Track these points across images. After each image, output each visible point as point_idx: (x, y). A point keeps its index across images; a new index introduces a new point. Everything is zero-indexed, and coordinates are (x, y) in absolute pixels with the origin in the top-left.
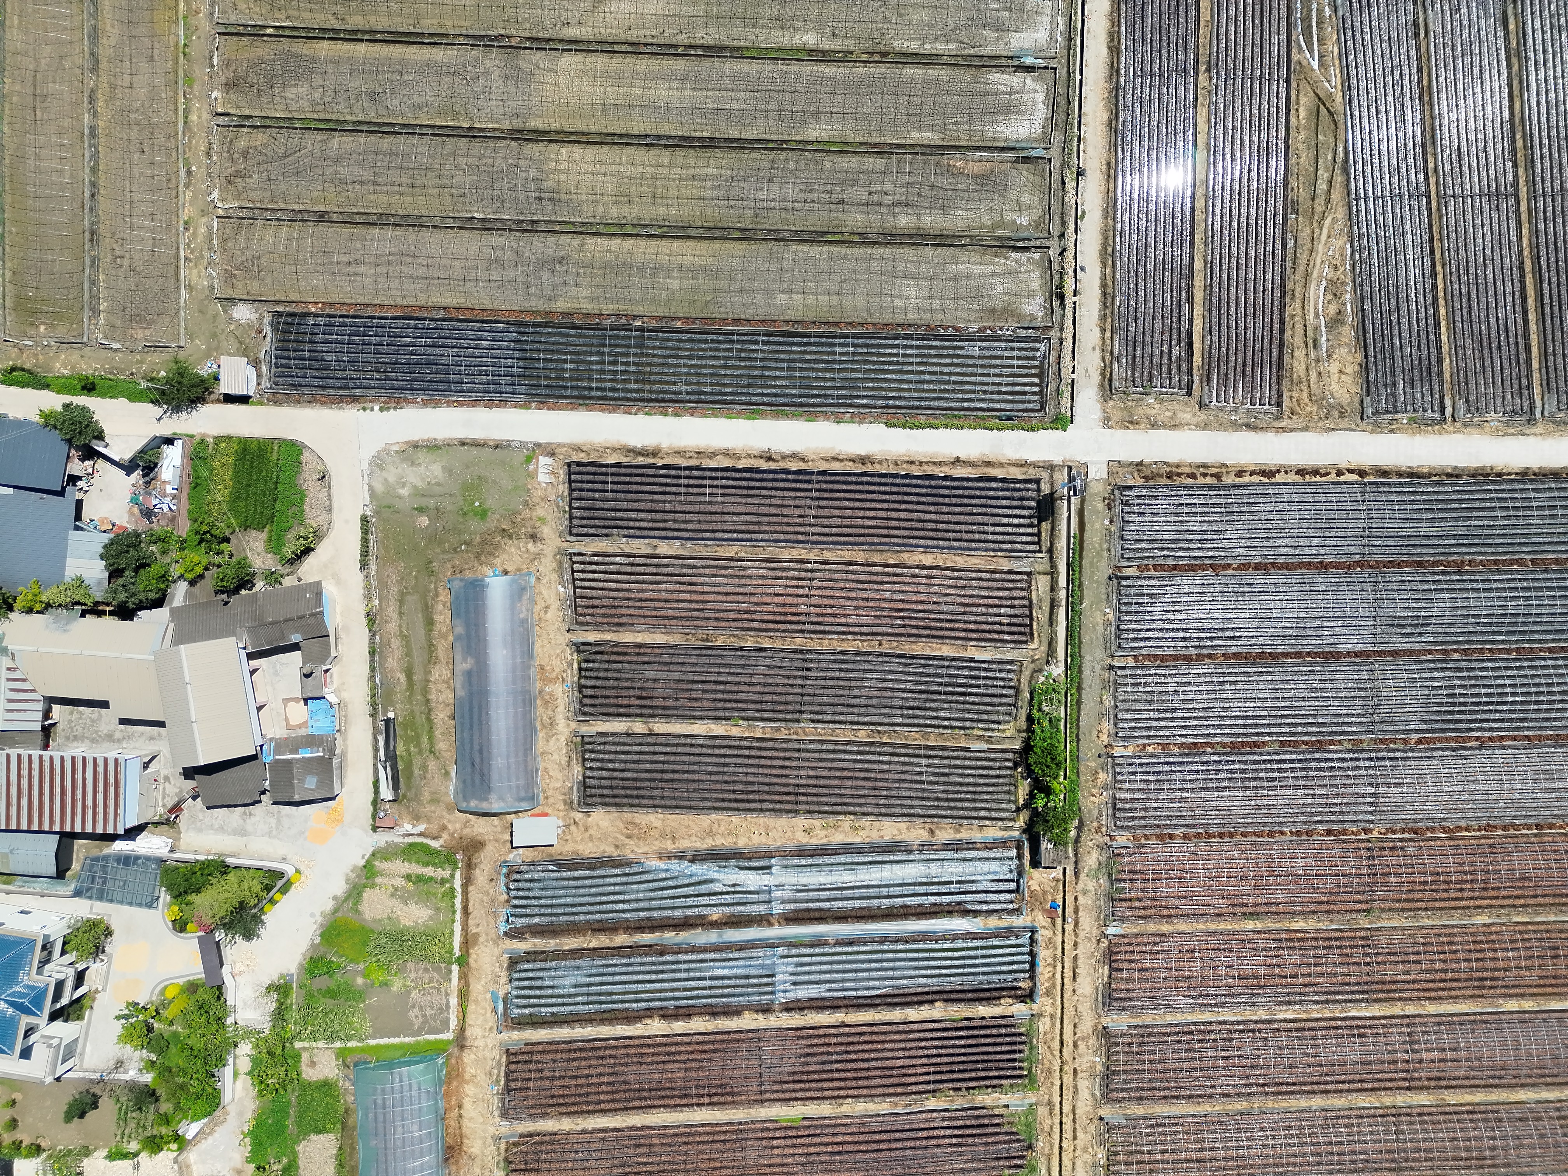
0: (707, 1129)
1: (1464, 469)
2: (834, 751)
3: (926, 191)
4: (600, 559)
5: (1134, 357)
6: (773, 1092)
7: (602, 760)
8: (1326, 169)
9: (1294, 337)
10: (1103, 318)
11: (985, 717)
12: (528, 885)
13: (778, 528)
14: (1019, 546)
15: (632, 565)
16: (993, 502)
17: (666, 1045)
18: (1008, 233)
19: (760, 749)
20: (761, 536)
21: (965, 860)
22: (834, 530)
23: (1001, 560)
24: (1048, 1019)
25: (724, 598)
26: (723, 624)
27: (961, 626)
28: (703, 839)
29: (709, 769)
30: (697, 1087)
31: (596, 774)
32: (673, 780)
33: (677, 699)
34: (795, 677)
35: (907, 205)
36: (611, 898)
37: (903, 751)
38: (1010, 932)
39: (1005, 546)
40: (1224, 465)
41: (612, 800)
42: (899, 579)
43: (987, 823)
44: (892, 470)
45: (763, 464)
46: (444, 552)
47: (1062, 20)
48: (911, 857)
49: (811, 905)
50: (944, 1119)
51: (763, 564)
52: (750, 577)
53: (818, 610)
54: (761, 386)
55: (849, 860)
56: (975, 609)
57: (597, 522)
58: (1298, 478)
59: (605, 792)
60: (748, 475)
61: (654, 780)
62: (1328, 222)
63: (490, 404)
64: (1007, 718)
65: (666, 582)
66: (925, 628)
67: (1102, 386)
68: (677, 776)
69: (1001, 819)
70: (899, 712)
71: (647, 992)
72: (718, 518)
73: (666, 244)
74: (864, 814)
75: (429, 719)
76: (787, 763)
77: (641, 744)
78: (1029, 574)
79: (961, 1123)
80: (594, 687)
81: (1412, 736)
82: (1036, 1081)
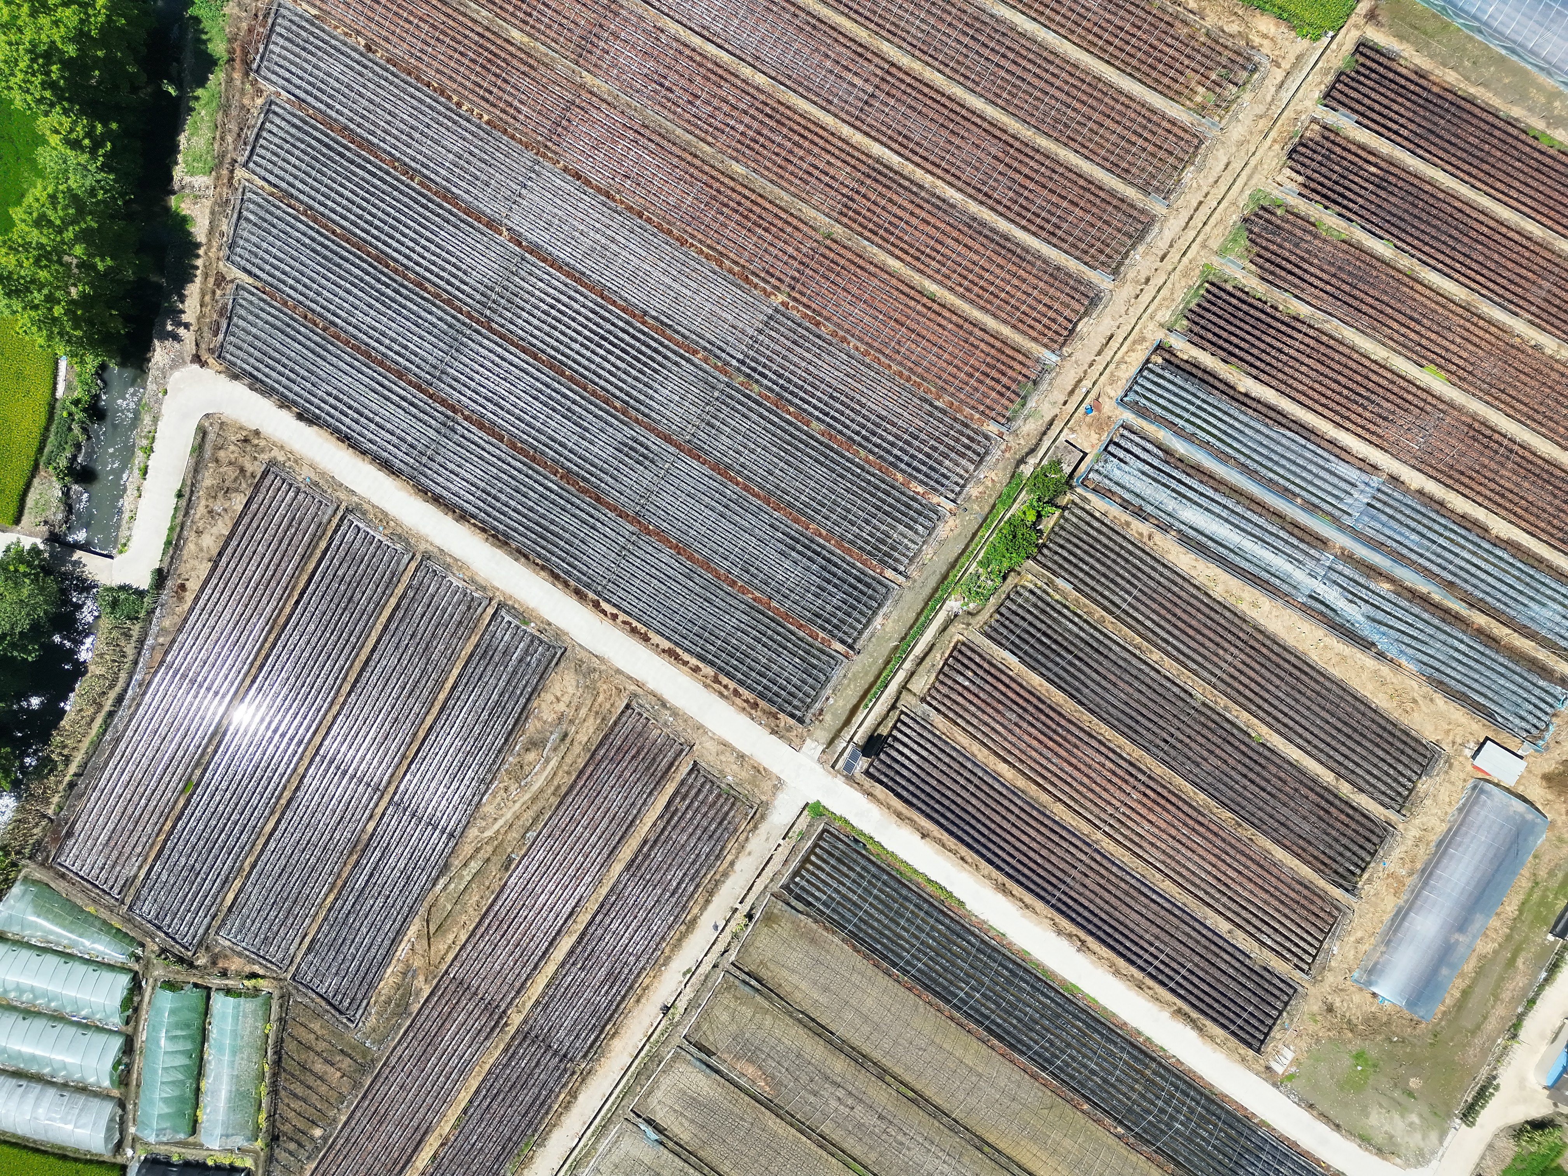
0: (1512, 413)
1: (510, 554)
2: (1188, 657)
3: (804, 1079)
4: (1285, 953)
5: (720, 823)
6: (1434, 406)
7: (1395, 780)
8: (462, 877)
9: (577, 756)
10: (725, 875)
11: (1040, 604)
12: (1530, 718)
13: (1113, 879)
14: (917, 728)
15: (1259, 929)
16: (914, 779)
17: (1500, 505)
18: (758, 998)
19: (1250, 700)
20: (1133, 881)
21: (1138, 496)
22: (1065, 845)
23: (940, 726)
24: (1157, 318)
25: (1200, 851)
26: (1214, 828)
27: (1010, 694)
28: (1352, 657)
29: (1307, 713)
30: (1496, 452)
31: (1408, 773)
32: (1345, 723)
33: (1296, 790)
34: (1181, 742)
35: (827, 1078)
36: (1465, 660)
37: (1129, 620)
38: (1142, 412)
39: (930, 736)
40: (706, 686)
41: (1409, 741)
42: (1037, 767)
43: (1097, 514)
44: (983, 864)
45: (1090, 940)
46: (1414, 1046)
47: (602, 1147)
48: (1182, 527)
49: (1296, 542)
50: (1303, 290)
51: (1146, 856)
52: (1164, 852)
53: (1124, 786)
54: (1049, 1008)
55: (1238, 559)
56: (989, 700)
57: (1266, 986)
58: (651, 634)
59: (1410, 752)
60: (1108, 940)
61: (1361, 734)
62: (489, 833)
63: (1293, 1145)
64: (1022, 591)
65: (1240, 895)
66: (1041, 711)
67: (763, 817)
68: (1340, 725)
69: (1083, 509)
70: (1111, 655)
71: (1486, 560)
72: (1159, 921)
74: (1198, 588)
75: (1521, 911)
76: (1237, 674)
77: (1353, 772)
78: (923, 700)
79: (1290, 277)
80: (1361, 847)
81: (696, 360)
82: (1203, 272)
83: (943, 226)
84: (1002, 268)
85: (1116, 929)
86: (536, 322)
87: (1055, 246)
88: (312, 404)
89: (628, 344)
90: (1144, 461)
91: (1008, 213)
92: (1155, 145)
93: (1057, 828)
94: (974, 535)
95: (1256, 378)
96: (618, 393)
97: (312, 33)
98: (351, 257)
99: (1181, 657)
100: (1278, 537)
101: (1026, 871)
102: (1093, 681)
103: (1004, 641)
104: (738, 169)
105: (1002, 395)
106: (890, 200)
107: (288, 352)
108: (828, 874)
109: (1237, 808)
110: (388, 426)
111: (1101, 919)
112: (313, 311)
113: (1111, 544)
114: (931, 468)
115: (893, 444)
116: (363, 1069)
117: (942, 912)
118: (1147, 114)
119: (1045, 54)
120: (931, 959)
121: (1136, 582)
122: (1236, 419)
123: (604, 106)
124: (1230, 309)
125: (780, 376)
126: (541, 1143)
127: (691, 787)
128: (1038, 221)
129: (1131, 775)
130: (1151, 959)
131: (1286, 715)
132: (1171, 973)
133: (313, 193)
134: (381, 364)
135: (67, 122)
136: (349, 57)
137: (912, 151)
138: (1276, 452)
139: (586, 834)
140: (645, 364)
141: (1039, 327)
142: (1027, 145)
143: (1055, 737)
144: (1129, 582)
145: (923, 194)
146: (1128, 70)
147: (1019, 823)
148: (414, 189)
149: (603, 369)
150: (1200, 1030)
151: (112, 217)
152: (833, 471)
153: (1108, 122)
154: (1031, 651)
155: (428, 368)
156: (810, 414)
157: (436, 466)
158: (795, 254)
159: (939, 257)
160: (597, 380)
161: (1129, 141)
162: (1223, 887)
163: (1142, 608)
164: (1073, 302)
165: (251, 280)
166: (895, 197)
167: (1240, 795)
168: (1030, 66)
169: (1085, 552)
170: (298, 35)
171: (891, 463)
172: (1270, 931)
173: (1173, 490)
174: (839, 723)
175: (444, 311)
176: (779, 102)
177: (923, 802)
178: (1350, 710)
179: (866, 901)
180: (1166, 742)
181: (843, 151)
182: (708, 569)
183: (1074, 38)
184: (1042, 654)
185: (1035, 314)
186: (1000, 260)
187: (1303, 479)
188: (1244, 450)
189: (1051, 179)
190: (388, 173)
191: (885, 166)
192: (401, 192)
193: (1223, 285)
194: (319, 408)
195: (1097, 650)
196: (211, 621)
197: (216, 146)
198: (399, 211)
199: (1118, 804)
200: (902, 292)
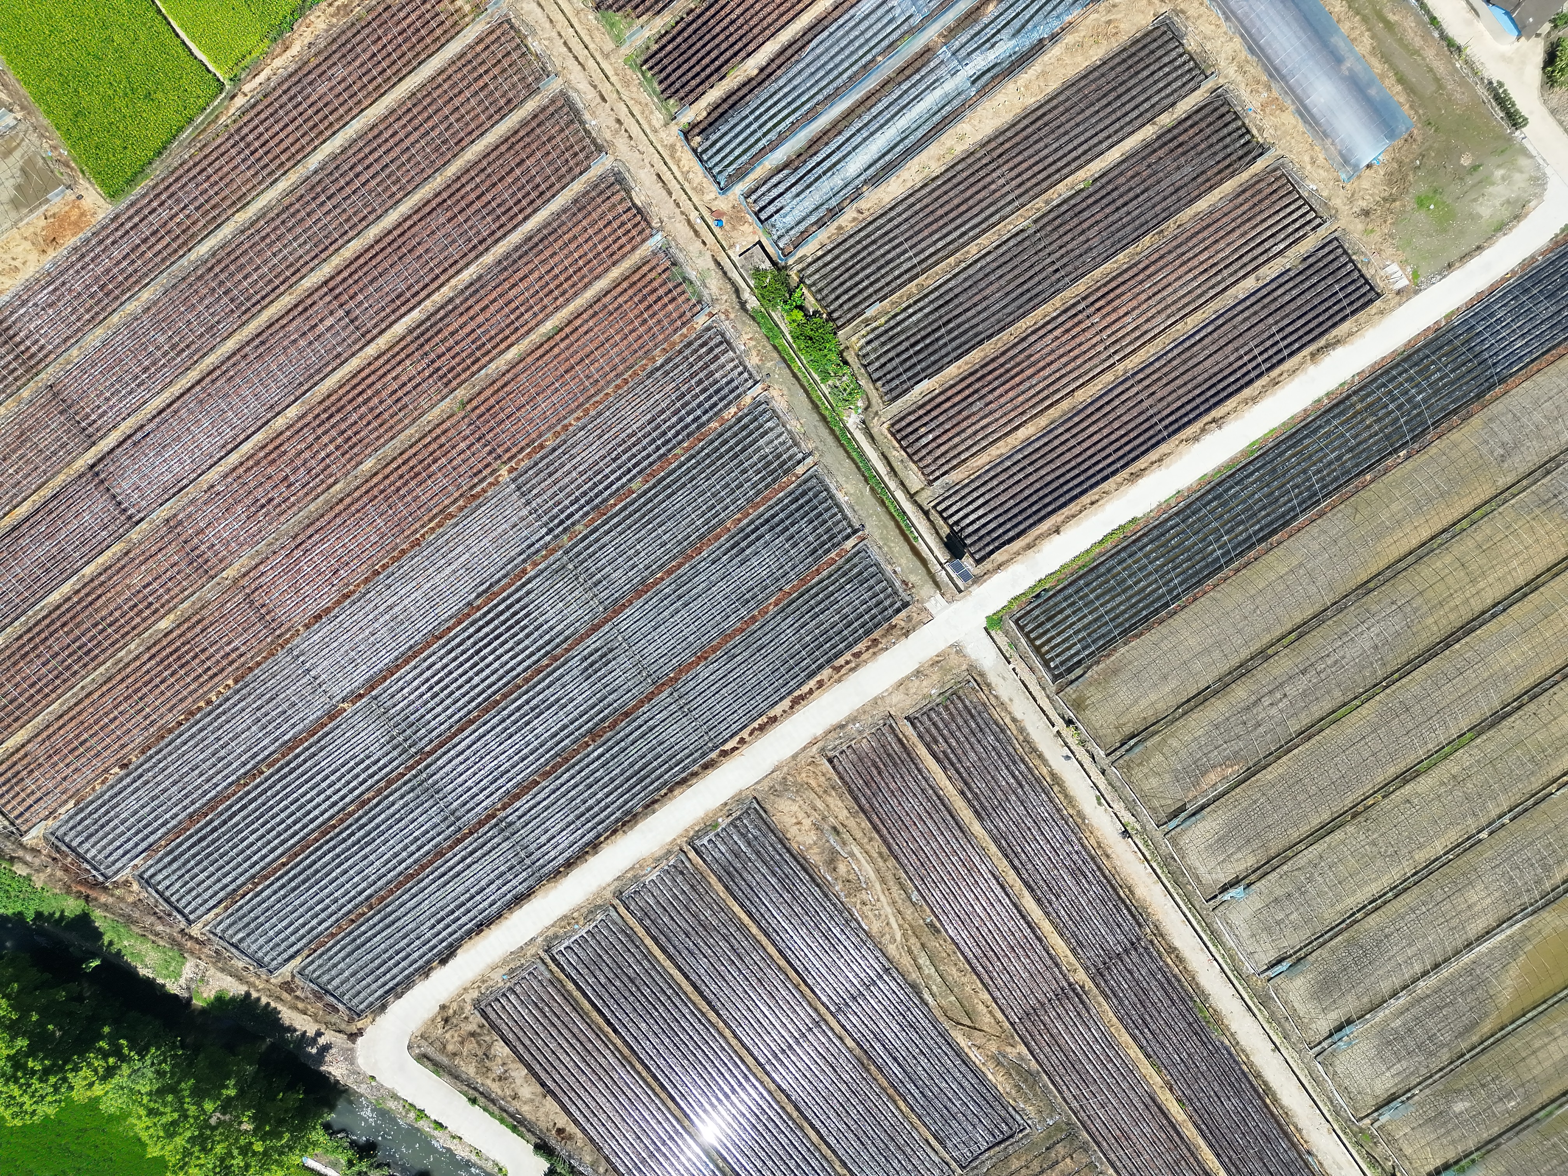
1: (646, 815)
2: (986, 219)
3: (1240, 730)
4: (1297, 235)
5: (972, 716)
7: (1176, 69)
8: (929, 976)
9: (859, 825)
10: (1022, 730)
11: (883, 339)
13: (1165, 369)
14: (954, 499)
15: (1266, 251)
16: (1001, 520)
18: (1148, 744)
19: (1049, 176)
20: (1175, 352)
21: (817, 208)
22: (1117, 402)
23: (961, 476)
24: (658, 126)
26: (1156, 256)
27: (956, 400)
28: (1046, 64)
29: (1081, 128)
31: (1174, 54)
32: (1106, 95)
33: (1149, 166)
34: (1062, 256)
35: (1248, 708)
37: (930, 262)
38: (740, 174)
39: (967, 490)
40: (839, 680)
41: (1144, 42)
42: (1034, 401)
43: (820, 253)
44: (1104, 486)
45: (1214, 413)
46: (1431, 148)
47: (1230, 942)
48: (862, 178)
49: (917, 77)
51: (1156, 331)
52: (1159, 312)
53: (1083, 326)
54: (1263, 476)
55: (912, 137)
56: (954, 421)
57: (1321, 264)
58: (771, 713)
59: (1155, 45)
60: (1222, 395)
61: (1121, 85)
62: (898, 936)
63: (1480, 297)
64: (864, 351)
65: (1227, 257)
66: (983, 376)
67: (982, 675)
68: (1104, 102)
69: (810, 265)
70: (956, 291)
72: (1222, 342)
73: (1425, 534)
74: (926, 185)
76: (1019, 180)
77: (1153, 106)
78: (930, 483)
80: (1226, 125)
81: (532, 573)
82: (631, 66)
83: (495, 294)
84: (555, 253)
85: (1214, 385)
86: (439, 709)
87: (553, 196)
88: (435, 946)
89: (493, 631)
90: (787, 190)
91: (506, 229)
92: (494, 66)
93: (1098, 404)
94: (795, 376)
95: (749, 55)
96: (534, 658)
97: (90, 814)
98: (313, 857)
99: (984, 226)
100: (906, 92)
101: (1127, 448)
102: (974, 317)
103: (905, 386)
104: (368, 465)
105: (674, 299)
106: (452, 334)
107: (379, 949)
108: (1058, 634)
109: (1145, 228)
110: (483, 883)
111: (1199, 395)
112: (350, 912)
113: (853, 251)
114: (717, 392)
115: (681, 420)
116: (1072, 1136)
117: (1134, 542)
118: (463, 61)
119: (370, 136)
120: (1174, 569)
121: (897, 241)
122: (781, 88)
123: (262, 567)
124: (676, 54)
125: (577, 500)
126: (1205, 997)
127: (928, 731)
128: (524, 203)
129: (1075, 315)
130: (1254, 364)
131: (1075, 148)
132: (1275, 349)
133: (239, 870)
134: (423, 868)
135: (85, 1072)
136: (125, 788)
137: (413, 296)
138: (826, 63)
139: (934, 845)
140: (517, 622)
141: (624, 240)
142: (449, 186)
143: (1012, 373)
144: (894, 248)
145: (458, 301)
146: (415, 63)
147: (1080, 438)
148: (272, 775)
149: (507, 663)
150: (1338, 342)
151: (190, 1065)
152: (684, 485)
153: (457, 102)
154: (924, 364)
155: (443, 826)
156: (623, 486)
157: (538, 854)
158: (468, 442)
159: (522, 309)
160: (514, 673)
161: (482, 89)
162: (1213, 269)
163: (923, 245)
164: (613, 200)
165: (299, 959)
166: (451, 329)
167: (1134, 220)
168: (376, 155)
169: (851, 278)
170: (87, 827)
171: (698, 428)
172: (1271, 242)
173: (825, 173)
174: (922, 570)
175: (396, 791)
176: (320, 403)
177: (1025, 519)
178: (1094, 86)
179: (1097, 609)
180: (1057, 270)
181: (389, 361)
182: (731, 637)
183: (366, 103)
184: (930, 355)
185: (610, 240)
186: (547, 253)
187: (861, 46)
188: (812, 92)
189: (489, 176)
190: (248, 793)
191: (418, 326)
192: (270, 787)
193: (651, 52)
194: (442, 941)
195: (947, 303)
196: (603, 1117)
197: (161, 943)
198: (287, 796)
199: (1098, 338)
200: (541, 356)
